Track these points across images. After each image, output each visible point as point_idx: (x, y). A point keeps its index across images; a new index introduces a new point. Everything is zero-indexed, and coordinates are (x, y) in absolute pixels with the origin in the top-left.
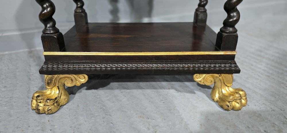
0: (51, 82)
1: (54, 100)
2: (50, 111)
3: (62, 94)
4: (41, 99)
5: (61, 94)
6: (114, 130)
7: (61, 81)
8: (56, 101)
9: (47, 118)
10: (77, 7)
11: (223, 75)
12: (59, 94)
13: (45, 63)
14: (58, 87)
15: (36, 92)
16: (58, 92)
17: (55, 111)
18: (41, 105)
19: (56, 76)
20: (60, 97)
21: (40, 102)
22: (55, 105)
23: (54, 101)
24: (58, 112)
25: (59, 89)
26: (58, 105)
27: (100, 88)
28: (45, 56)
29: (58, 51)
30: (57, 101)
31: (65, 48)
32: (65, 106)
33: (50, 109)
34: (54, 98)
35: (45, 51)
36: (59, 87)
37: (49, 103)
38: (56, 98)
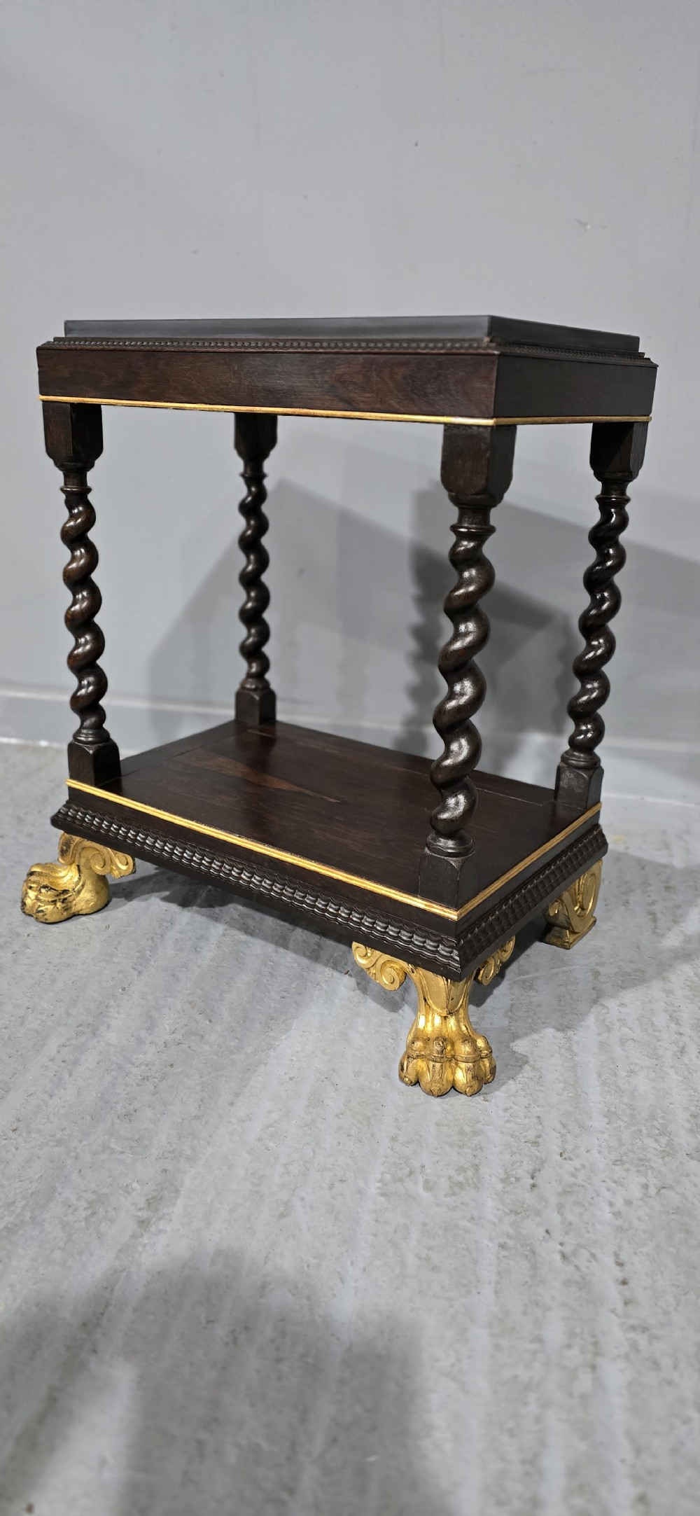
0: (67, 851)
1: (57, 893)
2: (41, 914)
3: (85, 887)
4: (34, 882)
5: (83, 886)
6: (112, 1003)
7: (85, 853)
8: (62, 896)
9: (34, 927)
10: (249, 675)
11: (421, 971)
12: (77, 883)
13: (68, 805)
14: (78, 866)
15: (37, 865)
16: (76, 879)
17: (52, 920)
18: (32, 894)
19: (77, 839)
20: (79, 892)
21: (31, 888)
22: (59, 904)
23: (58, 895)
24: (60, 925)
25: (79, 871)
26: (66, 909)
27: (195, 908)
28: (70, 789)
29: (91, 784)
30: (65, 899)
31: (119, 782)
32: (83, 919)
33: (42, 911)
34: (60, 889)
35: (72, 777)
36: (81, 868)
37: (46, 895)
38: (65, 891)
